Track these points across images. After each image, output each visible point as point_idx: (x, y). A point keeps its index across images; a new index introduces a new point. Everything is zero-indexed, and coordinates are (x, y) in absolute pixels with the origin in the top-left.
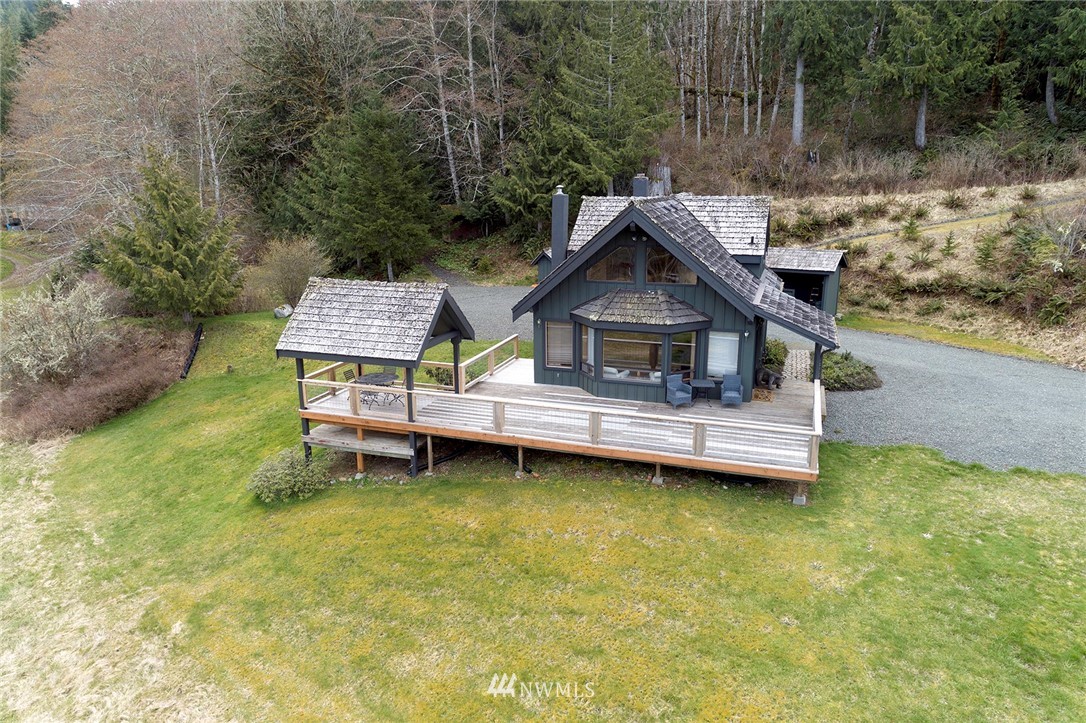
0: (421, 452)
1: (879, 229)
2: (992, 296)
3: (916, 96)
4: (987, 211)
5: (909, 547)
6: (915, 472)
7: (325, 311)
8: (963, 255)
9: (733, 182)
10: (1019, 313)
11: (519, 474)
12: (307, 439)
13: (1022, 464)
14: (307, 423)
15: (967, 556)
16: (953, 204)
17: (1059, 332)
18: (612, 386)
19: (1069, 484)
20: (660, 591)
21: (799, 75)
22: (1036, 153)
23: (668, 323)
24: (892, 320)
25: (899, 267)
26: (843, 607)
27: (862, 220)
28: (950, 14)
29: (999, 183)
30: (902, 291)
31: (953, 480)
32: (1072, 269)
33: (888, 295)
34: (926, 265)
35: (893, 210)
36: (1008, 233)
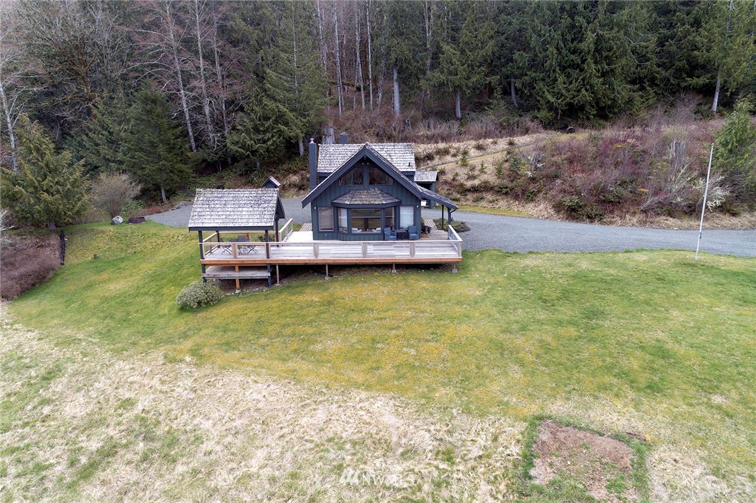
0: (273, 274)
1: (447, 161)
2: (504, 191)
3: (455, 91)
4: (494, 151)
5: (500, 279)
6: (494, 257)
7: (213, 206)
8: (489, 172)
9: (366, 136)
10: (516, 197)
11: (327, 278)
12: (205, 275)
13: (531, 250)
14: (204, 266)
15: (520, 278)
16: (479, 148)
17: (533, 204)
18: (357, 237)
19: (548, 254)
20: (414, 306)
21: (395, 78)
22: (511, 122)
23: (384, 202)
24: (462, 205)
25: (462, 178)
26: (483, 300)
27: (438, 156)
28: (467, 50)
29: (498, 137)
30: (464, 191)
31: (509, 258)
32: (535, 176)
33: (458, 193)
34: (474, 177)
35: (452, 151)
36: (506, 161)
